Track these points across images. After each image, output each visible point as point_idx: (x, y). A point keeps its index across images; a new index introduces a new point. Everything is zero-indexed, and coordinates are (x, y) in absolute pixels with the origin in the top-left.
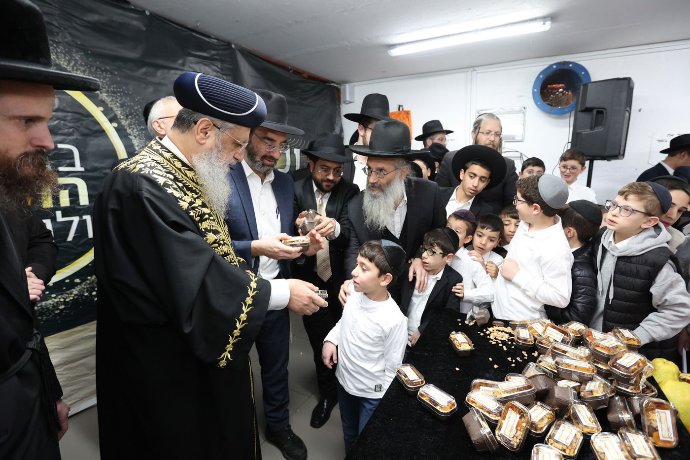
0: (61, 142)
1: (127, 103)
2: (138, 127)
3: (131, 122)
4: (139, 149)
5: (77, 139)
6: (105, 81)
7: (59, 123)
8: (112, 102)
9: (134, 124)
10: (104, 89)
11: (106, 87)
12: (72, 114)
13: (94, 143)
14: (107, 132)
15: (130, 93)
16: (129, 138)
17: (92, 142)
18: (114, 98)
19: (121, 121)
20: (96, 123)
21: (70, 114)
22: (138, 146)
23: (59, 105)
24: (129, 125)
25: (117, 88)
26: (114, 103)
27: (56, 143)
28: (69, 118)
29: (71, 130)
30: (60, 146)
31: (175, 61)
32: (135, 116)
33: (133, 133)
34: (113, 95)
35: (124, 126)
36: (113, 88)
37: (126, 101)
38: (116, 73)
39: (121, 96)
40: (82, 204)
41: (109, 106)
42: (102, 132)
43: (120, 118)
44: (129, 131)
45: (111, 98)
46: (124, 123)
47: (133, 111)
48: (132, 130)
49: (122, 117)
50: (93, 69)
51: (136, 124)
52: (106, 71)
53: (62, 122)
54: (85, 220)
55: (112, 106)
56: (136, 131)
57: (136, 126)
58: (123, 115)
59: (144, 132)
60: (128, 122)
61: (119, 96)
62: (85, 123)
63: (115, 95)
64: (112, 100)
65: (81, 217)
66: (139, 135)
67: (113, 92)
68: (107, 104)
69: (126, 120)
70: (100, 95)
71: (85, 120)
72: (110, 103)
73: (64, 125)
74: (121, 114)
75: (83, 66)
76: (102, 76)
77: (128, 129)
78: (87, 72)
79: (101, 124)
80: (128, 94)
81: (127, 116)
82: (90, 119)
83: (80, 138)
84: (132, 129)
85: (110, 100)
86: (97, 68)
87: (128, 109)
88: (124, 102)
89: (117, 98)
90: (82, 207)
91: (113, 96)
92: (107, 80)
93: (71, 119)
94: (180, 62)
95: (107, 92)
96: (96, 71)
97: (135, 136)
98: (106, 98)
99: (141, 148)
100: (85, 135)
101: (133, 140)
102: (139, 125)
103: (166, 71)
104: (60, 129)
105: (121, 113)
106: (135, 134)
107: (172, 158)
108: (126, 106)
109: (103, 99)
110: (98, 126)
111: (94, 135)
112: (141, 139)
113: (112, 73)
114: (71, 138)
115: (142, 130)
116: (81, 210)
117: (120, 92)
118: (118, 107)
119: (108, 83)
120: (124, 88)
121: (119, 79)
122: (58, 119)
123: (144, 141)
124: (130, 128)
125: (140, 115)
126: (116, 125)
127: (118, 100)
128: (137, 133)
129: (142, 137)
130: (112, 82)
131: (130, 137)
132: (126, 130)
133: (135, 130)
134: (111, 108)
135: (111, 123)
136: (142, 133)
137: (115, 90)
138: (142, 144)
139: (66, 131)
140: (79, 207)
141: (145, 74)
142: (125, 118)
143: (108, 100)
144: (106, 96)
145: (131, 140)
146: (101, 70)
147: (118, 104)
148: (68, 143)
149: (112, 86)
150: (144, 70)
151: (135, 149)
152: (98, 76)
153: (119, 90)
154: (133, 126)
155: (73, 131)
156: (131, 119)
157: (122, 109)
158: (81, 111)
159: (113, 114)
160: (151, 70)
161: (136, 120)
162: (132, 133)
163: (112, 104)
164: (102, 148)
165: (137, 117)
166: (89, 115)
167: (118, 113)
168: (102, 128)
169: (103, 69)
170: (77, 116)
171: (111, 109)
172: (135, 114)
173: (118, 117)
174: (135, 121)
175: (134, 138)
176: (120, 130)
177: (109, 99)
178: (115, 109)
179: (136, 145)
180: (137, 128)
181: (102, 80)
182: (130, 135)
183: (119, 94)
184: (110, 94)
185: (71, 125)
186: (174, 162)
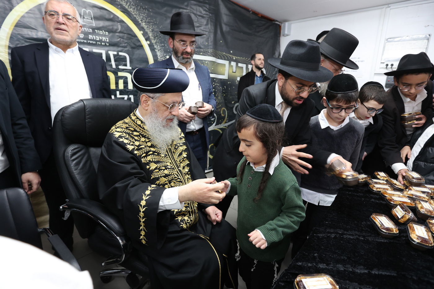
0: (121, 51)
1: (155, 29)
2: (160, 44)
3: (157, 41)
4: (160, 58)
5: (128, 50)
6: (144, 15)
7: (120, 40)
8: (148, 29)
9: (158, 43)
10: (144, 20)
11: (145, 19)
12: (128, 35)
13: (137, 52)
14: (144, 47)
15: (157, 23)
16: (155, 51)
18: (149, 26)
19: (152, 40)
20: (139, 41)
21: (126, 35)
22: (160, 56)
23: (121, 29)
24: (156, 43)
25: (150, 20)
27: (118, 52)
28: (125, 37)
29: (126, 44)
30: (120, 54)
31: (183, 3)
33: (158, 48)
34: (148, 24)
35: (153, 43)
36: (149, 20)
37: (155, 28)
38: (150, 10)
39: (152, 25)
40: (129, 88)
41: (146, 31)
42: (141, 46)
43: (151, 39)
44: (155, 47)
45: (147, 26)
47: (158, 34)
48: (157, 46)
49: (152, 38)
50: (139, 8)
51: (159, 43)
52: (145, 9)
53: (122, 39)
54: (131, 98)
56: (159, 47)
57: (159, 44)
58: (153, 37)
60: (155, 41)
62: (133, 40)
63: (149, 24)
64: (148, 27)
65: (128, 96)
66: (160, 49)
67: (148, 22)
68: (145, 30)
69: (154, 40)
70: (141, 24)
71: (133, 39)
73: (123, 41)
74: (152, 36)
75: (133, 6)
76: (143, 12)
77: (155, 45)
78: (136, 9)
80: (156, 23)
81: (155, 37)
82: (136, 38)
83: (130, 49)
84: (157, 45)
85: (147, 27)
86: (141, 7)
87: (156, 33)
88: (154, 29)
89: (150, 26)
90: (129, 90)
91: (148, 25)
92: (146, 14)
93: (127, 38)
94: (186, 4)
95: (145, 22)
96: (140, 9)
98: (145, 26)
101: (157, 52)
102: (161, 43)
104: (121, 44)
106: (158, 49)
107: (136, 119)
108: (154, 31)
109: (143, 26)
110: (140, 43)
111: (138, 48)
112: (161, 52)
113: (148, 11)
114: (126, 49)
115: (162, 46)
116: (128, 92)
117: (152, 22)
119: (146, 16)
120: (154, 20)
121: (152, 14)
122: (120, 37)
123: (163, 53)
124: (156, 45)
125: (162, 37)
126: (148, 42)
127: (151, 27)
129: (162, 50)
130: (148, 16)
131: (156, 50)
132: (154, 46)
133: (159, 46)
134: (147, 32)
135: (146, 41)
136: (162, 48)
137: (150, 21)
138: (162, 55)
139: (124, 45)
140: (128, 90)
141: (166, 11)
144: (145, 25)
145: (156, 52)
146: (143, 9)
147: (150, 30)
148: (124, 52)
149: (148, 19)
150: (165, 9)
151: (158, 58)
152: (141, 12)
153: (151, 21)
154: (158, 44)
155: (127, 45)
156: (157, 39)
157: (152, 33)
158: (131, 33)
159: (148, 36)
160: (169, 8)
161: (160, 40)
162: (157, 48)
163: (147, 30)
164: (141, 56)
165: (160, 38)
166: (135, 36)
167: (150, 35)
168: (141, 44)
169: (144, 7)
170: (130, 36)
171: (147, 33)
172: (159, 36)
173: (150, 38)
174: (159, 41)
175: (158, 51)
176: (151, 46)
177: (146, 26)
178: (149, 33)
179: (159, 55)
181: (143, 15)
182: (156, 49)
183: (151, 24)
184: (147, 23)
185: (126, 41)
186: (136, 121)
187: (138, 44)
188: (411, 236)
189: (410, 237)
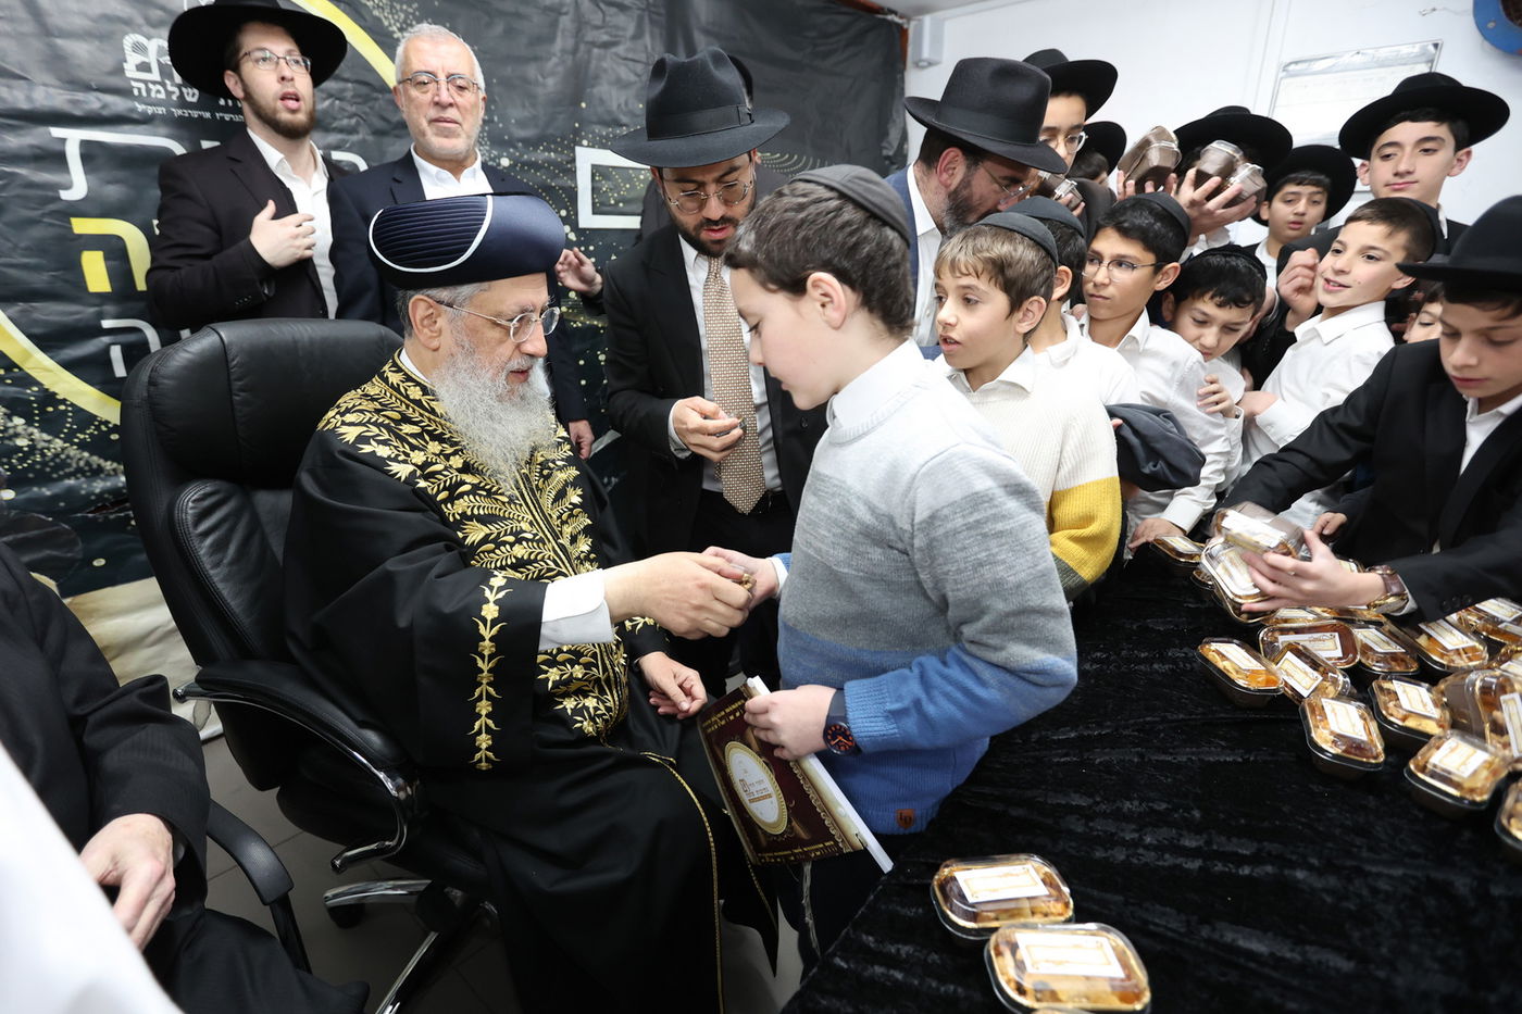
0: (338, 148)
5: (364, 141)
6: (411, 10)
7: (332, 104)
17: (392, 147)
21: (350, 85)
27: (327, 149)
28: (349, 94)
29: (353, 121)
30: (336, 155)
53: (337, 102)
62: (377, 105)
71: (376, 99)
73: (342, 110)
82: (387, 95)
83: (370, 138)
93: (353, 97)
100: (378, 133)
104: (335, 119)
111: (396, 132)
114: (355, 138)
119: (417, 13)
122: (330, 97)
139: (345, 122)
148: (349, 150)
155: (358, 123)
158: (369, 78)
166: (384, 88)
170: (364, 90)
181: (405, 7)
185: (353, 109)
186: (406, 390)
188: (1313, 735)
189: (1312, 740)
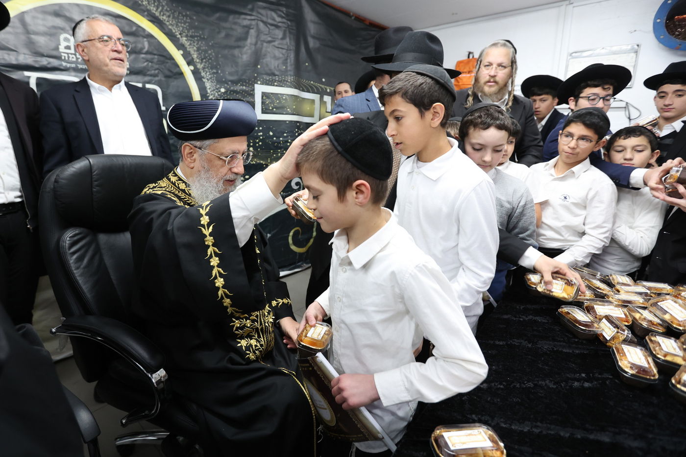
1: (203, 47)
2: (210, 70)
3: (205, 65)
4: (211, 92)
5: (161, 80)
6: (185, 26)
7: (148, 65)
8: (190, 46)
9: (207, 68)
10: (184, 34)
11: (186, 31)
12: (159, 57)
13: (175, 84)
14: (184, 74)
15: (206, 37)
16: (202, 81)
17: (173, 83)
18: (192, 42)
19: (197, 64)
20: (177, 66)
21: (156, 57)
22: (210, 89)
23: (148, 48)
24: (204, 68)
25: (194, 32)
26: (192, 46)
27: (144, 83)
28: (155, 60)
29: (157, 72)
30: (148, 86)
31: (245, 6)
32: (209, 60)
33: (207, 76)
34: (191, 39)
35: (199, 69)
36: (192, 33)
37: (202, 45)
38: (195, 18)
39: (198, 40)
41: (188, 50)
42: (181, 74)
43: (196, 62)
44: (203, 74)
45: (190, 42)
46: (200, 66)
47: (207, 55)
48: (206, 74)
49: (198, 61)
50: (176, 14)
51: (209, 68)
52: (186, 16)
53: (150, 64)
55: (190, 50)
56: (209, 75)
57: (209, 70)
58: (199, 59)
59: (215, 76)
60: (202, 65)
61: (196, 40)
62: (167, 65)
63: (193, 39)
64: (190, 44)
66: (211, 78)
67: (192, 37)
68: (186, 48)
69: (201, 64)
70: (181, 39)
71: (167, 63)
72: (188, 47)
73: (152, 67)
74: (197, 58)
75: (167, 11)
76: (183, 21)
77: (202, 72)
78: (171, 17)
79: (180, 66)
80: (204, 38)
81: (202, 60)
82: (172, 61)
84: (205, 72)
85: (189, 44)
86: (179, 13)
87: (203, 53)
88: (200, 46)
89: (194, 42)
91: (191, 41)
92: (187, 24)
93: (158, 61)
94: (250, 7)
95: (187, 36)
96: (179, 16)
97: (207, 79)
98: (186, 42)
99: (212, 91)
100: (167, 77)
101: (206, 83)
102: (212, 68)
103: (237, 16)
104: (148, 70)
105: (197, 56)
106: (208, 78)
107: (177, 181)
108: (201, 50)
109: (183, 43)
110: (178, 69)
111: (175, 77)
112: (212, 82)
113: (191, 18)
114: (157, 79)
115: (214, 73)
117: (197, 36)
118: (194, 51)
119: (188, 27)
120: (201, 32)
121: (196, 24)
122: (147, 61)
123: (215, 84)
124: (204, 72)
125: (213, 59)
126: (192, 68)
127: (195, 44)
128: (210, 76)
129: (213, 80)
130: (192, 27)
131: (204, 80)
132: (200, 73)
133: (208, 73)
134: (189, 51)
135: (189, 66)
136: (214, 77)
137: (193, 34)
138: (213, 87)
139: (153, 72)
141: (219, 19)
142: (200, 61)
143: (187, 44)
144: (186, 40)
145: (204, 82)
146: (183, 16)
147: (195, 48)
148: (154, 84)
149: (191, 31)
150: (217, 15)
151: (207, 91)
152: (180, 21)
153: (196, 34)
154: (206, 70)
155: (158, 73)
156: (205, 62)
157: (198, 53)
158: (165, 54)
159: (191, 58)
160: (224, 15)
161: (209, 63)
162: (205, 76)
163: (190, 48)
164: (180, 90)
165: (210, 61)
166: (171, 58)
167: (195, 56)
168: (181, 70)
169: (184, 14)
170: (162, 59)
171: (189, 53)
172: (208, 58)
173: (195, 60)
174: (208, 65)
175: (207, 81)
176: (196, 73)
177: (188, 42)
178: (192, 52)
179: (208, 87)
180: (209, 72)
181: (183, 25)
182: (204, 78)
183: (196, 38)
184: (189, 38)
185: (157, 66)
186: (178, 185)
187: (175, 71)
